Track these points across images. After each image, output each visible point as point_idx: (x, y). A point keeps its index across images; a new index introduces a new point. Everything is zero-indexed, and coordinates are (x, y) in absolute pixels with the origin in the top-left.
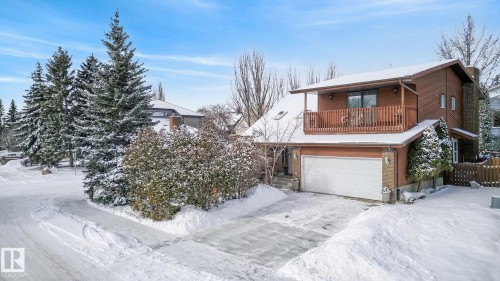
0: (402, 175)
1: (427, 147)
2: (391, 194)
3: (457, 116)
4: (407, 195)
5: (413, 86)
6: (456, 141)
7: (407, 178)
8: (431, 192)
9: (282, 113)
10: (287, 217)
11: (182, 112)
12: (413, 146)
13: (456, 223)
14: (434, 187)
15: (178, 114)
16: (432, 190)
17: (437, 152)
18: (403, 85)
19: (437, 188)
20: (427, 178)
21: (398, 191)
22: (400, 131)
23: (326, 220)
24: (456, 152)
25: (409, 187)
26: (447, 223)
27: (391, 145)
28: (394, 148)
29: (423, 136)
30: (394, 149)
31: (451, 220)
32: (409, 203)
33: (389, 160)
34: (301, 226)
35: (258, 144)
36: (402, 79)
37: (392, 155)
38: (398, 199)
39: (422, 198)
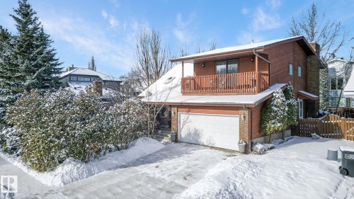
0: (255, 129)
1: (276, 106)
2: (246, 146)
3: (302, 81)
4: (259, 146)
5: (266, 56)
6: (302, 100)
7: (260, 132)
8: (280, 143)
9: (171, 78)
10: (157, 167)
11: (103, 78)
12: (265, 105)
13: (296, 175)
14: (283, 139)
15: (101, 79)
16: (282, 140)
17: (284, 110)
18: (257, 55)
19: (286, 139)
20: (276, 131)
21: (252, 143)
22: (254, 93)
23: (189, 170)
24: (301, 110)
25: (261, 139)
26: (288, 175)
27: (245, 105)
28: (247, 107)
29: (273, 97)
30: (249, 108)
31: (292, 173)
32: (260, 154)
33: (244, 117)
34: (165, 177)
35: (144, 103)
36: (256, 49)
37: (247, 113)
38: (252, 150)
39: (271, 148)
